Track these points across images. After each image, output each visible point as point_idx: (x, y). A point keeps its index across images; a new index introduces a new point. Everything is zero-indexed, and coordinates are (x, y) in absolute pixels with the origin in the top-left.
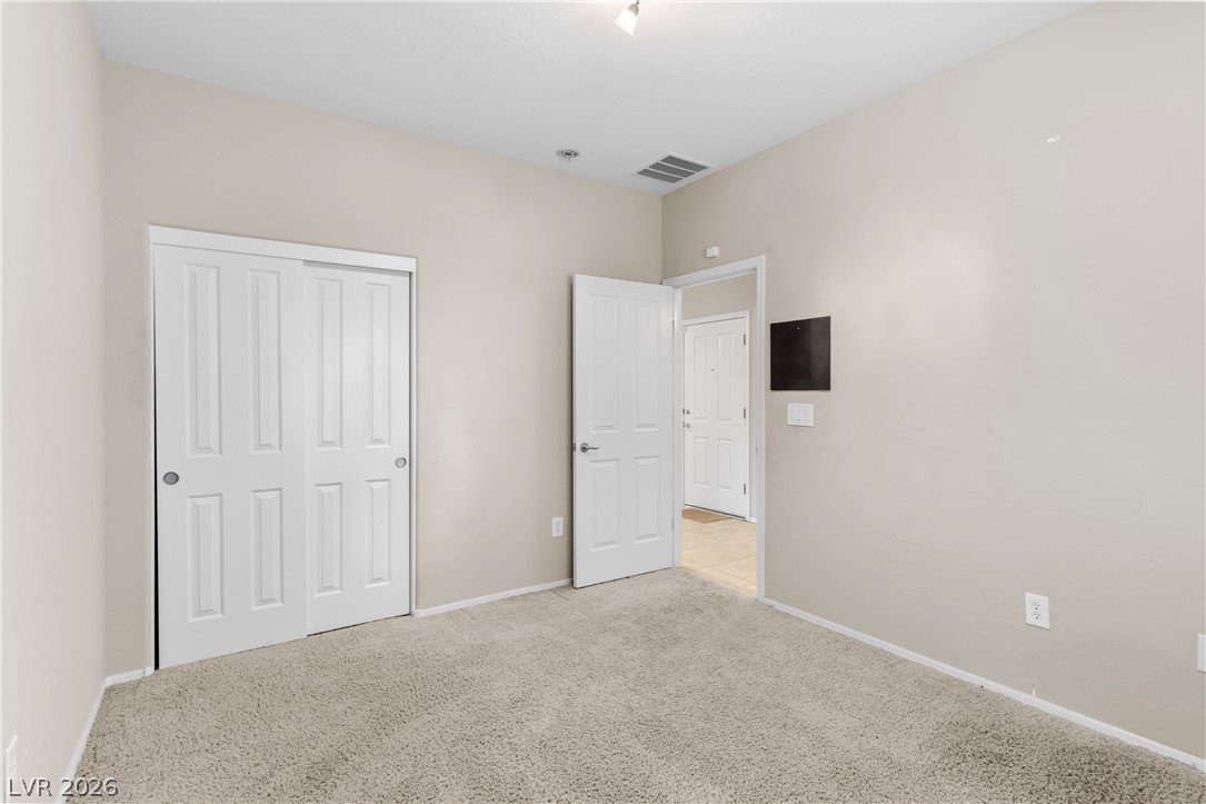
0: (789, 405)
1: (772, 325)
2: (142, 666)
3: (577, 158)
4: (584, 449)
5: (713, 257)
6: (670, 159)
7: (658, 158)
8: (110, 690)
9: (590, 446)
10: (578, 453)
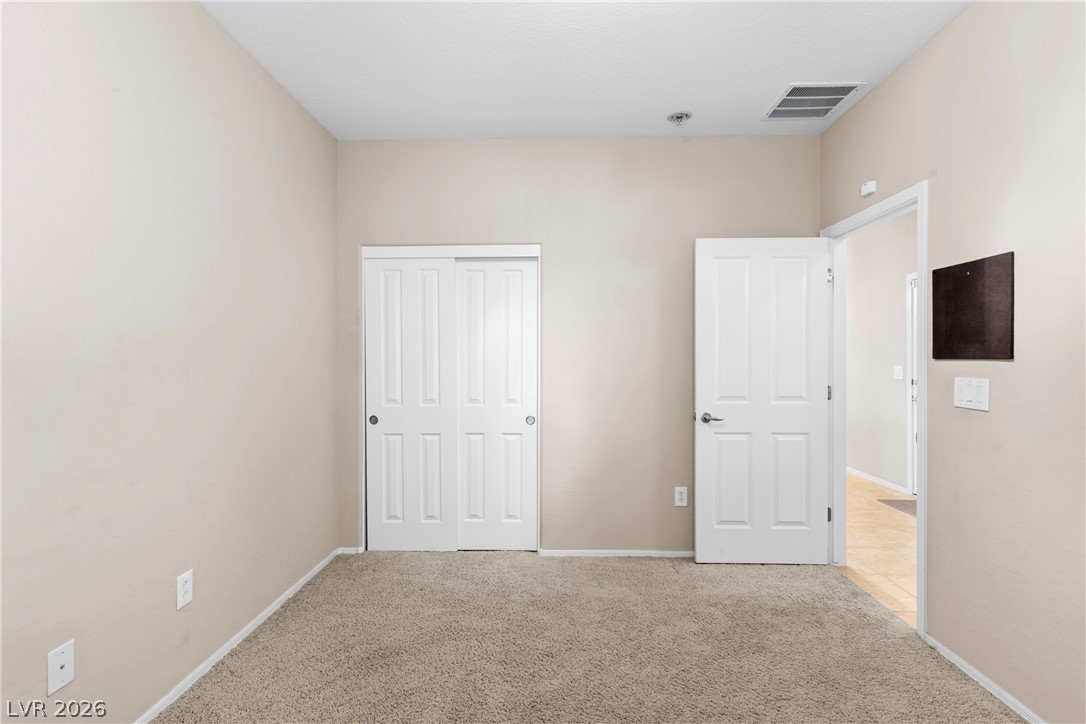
0: (957, 380)
1: (935, 272)
2: (357, 546)
3: (690, 120)
4: (705, 420)
5: (870, 194)
6: (795, 91)
7: (781, 93)
8: (339, 558)
9: (713, 416)
10: (699, 425)
